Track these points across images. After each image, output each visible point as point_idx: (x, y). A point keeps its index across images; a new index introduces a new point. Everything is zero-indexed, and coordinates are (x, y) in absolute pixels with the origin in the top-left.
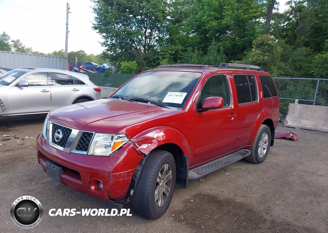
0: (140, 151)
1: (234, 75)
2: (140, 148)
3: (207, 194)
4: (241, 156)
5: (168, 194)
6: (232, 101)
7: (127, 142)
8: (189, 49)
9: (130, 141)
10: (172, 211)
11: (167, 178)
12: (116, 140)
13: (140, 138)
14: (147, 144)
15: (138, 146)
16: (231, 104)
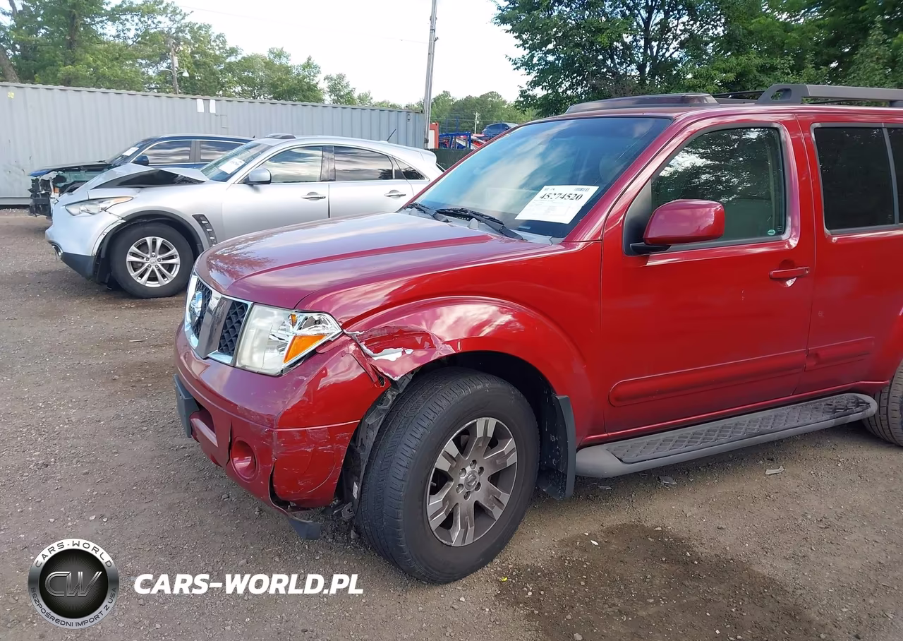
0: (377, 369)
1: (817, 125)
2: (375, 359)
3: (659, 529)
4: (828, 417)
5: (497, 513)
6: (793, 222)
7: (333, 337)
8: (782, 61)
9: (344, 334)
10: (510, 566)
11: (492, 461)
12: (300, 329)
13: (378, 329)
14: (401, 349)
15: (369, 352)
16: (788, 229)
